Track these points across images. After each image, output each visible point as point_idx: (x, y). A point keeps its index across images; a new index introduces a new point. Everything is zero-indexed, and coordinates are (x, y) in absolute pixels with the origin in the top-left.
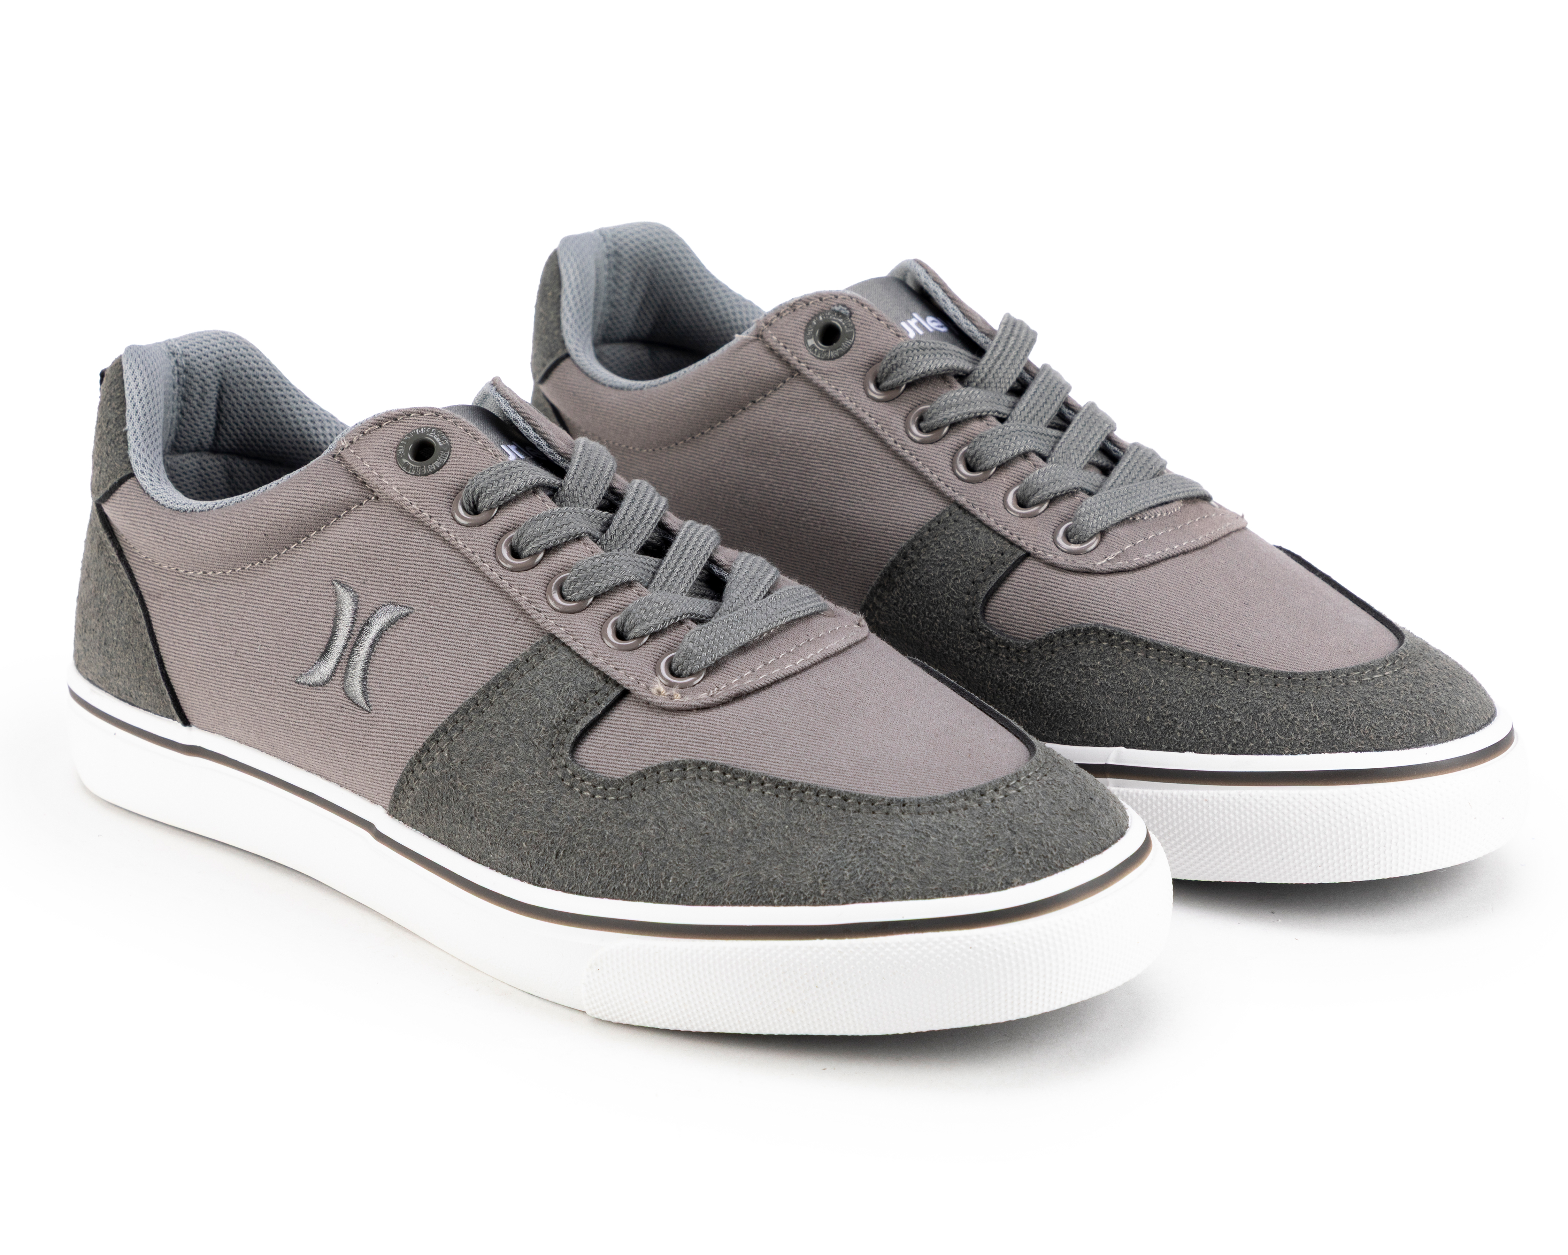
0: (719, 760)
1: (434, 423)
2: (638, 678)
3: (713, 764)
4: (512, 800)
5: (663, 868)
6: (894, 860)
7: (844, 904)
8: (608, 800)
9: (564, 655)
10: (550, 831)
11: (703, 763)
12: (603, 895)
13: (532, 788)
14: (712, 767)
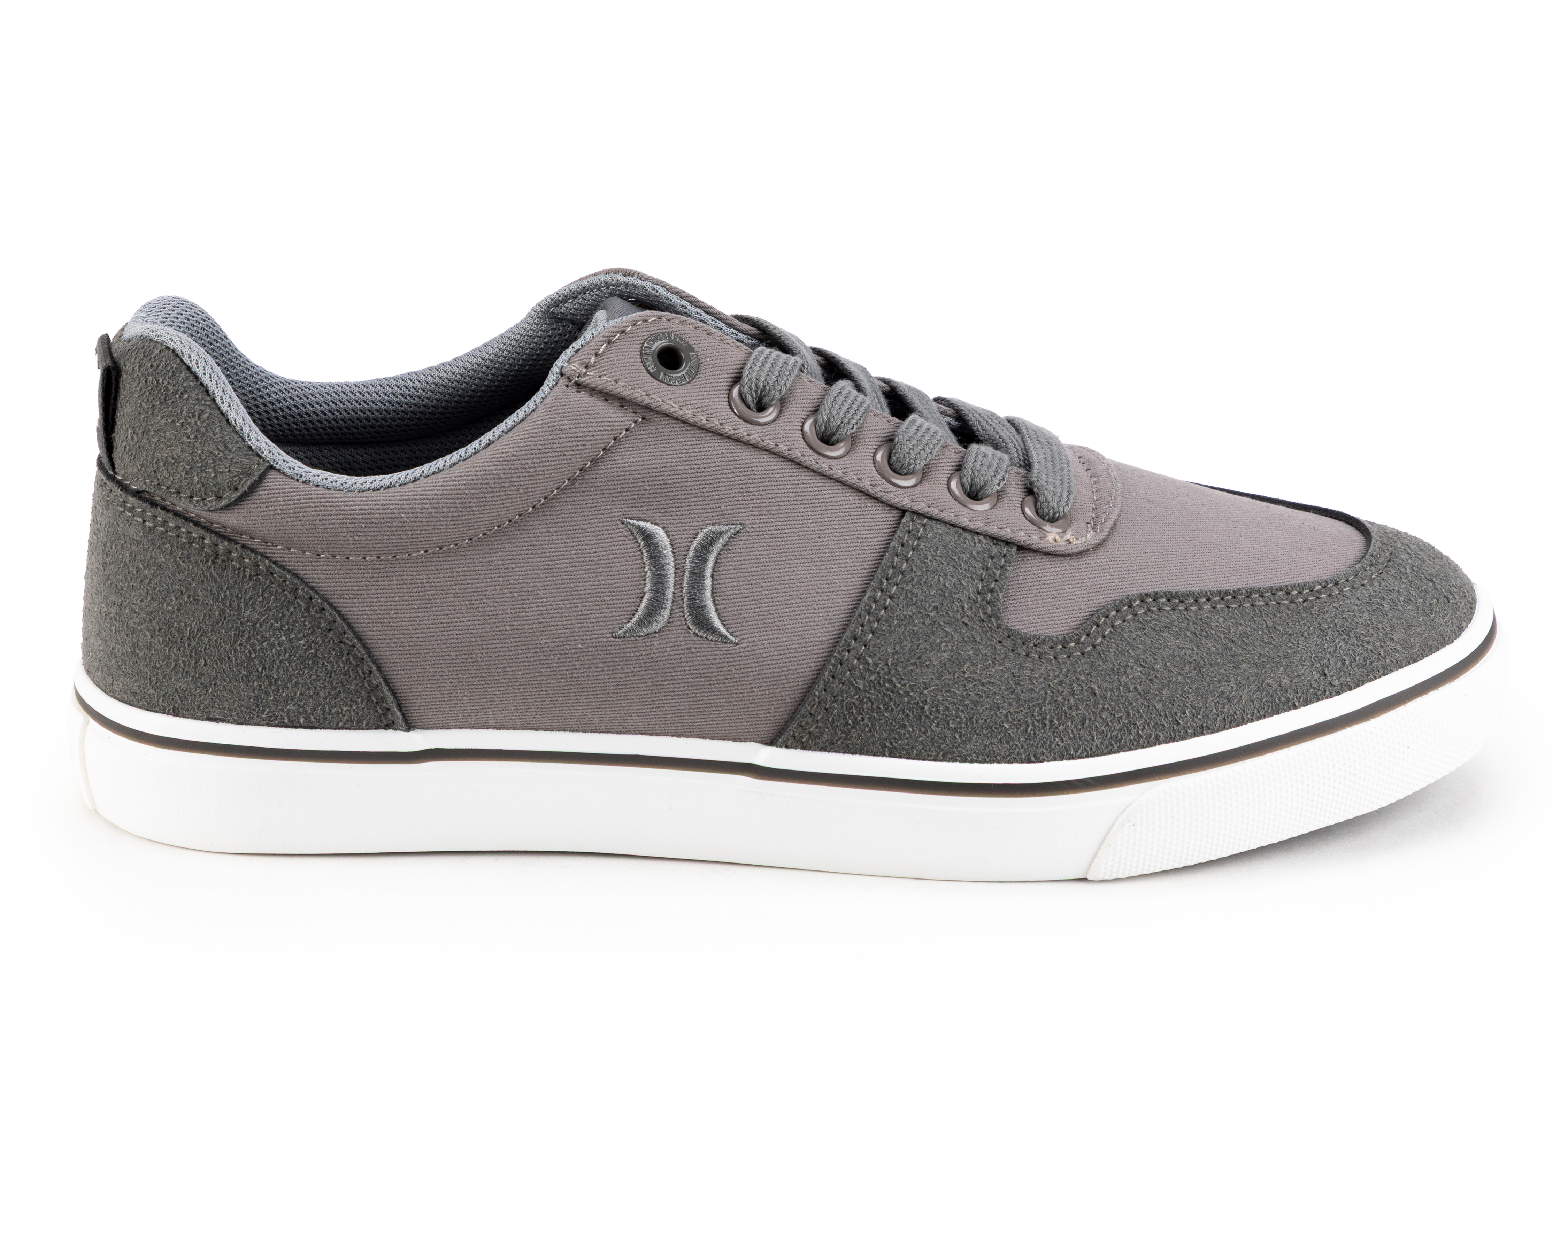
0: (1161, 588)
1: (663, 327)
2: (1027, 532)
3: (1156, 593)
4: (971, 685)
5: (1173, 705)
6: (1372, 634)
7: (1355, 688)
8: (1074, 657)
9: (940, 529)
10: (1031, 705)
11: (1147, 595)
12: (1121, 749)
13: (987, 668)
14: (1156, 597)
